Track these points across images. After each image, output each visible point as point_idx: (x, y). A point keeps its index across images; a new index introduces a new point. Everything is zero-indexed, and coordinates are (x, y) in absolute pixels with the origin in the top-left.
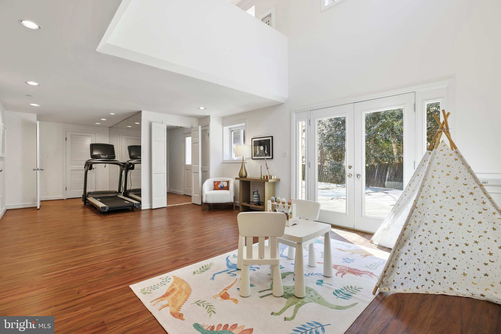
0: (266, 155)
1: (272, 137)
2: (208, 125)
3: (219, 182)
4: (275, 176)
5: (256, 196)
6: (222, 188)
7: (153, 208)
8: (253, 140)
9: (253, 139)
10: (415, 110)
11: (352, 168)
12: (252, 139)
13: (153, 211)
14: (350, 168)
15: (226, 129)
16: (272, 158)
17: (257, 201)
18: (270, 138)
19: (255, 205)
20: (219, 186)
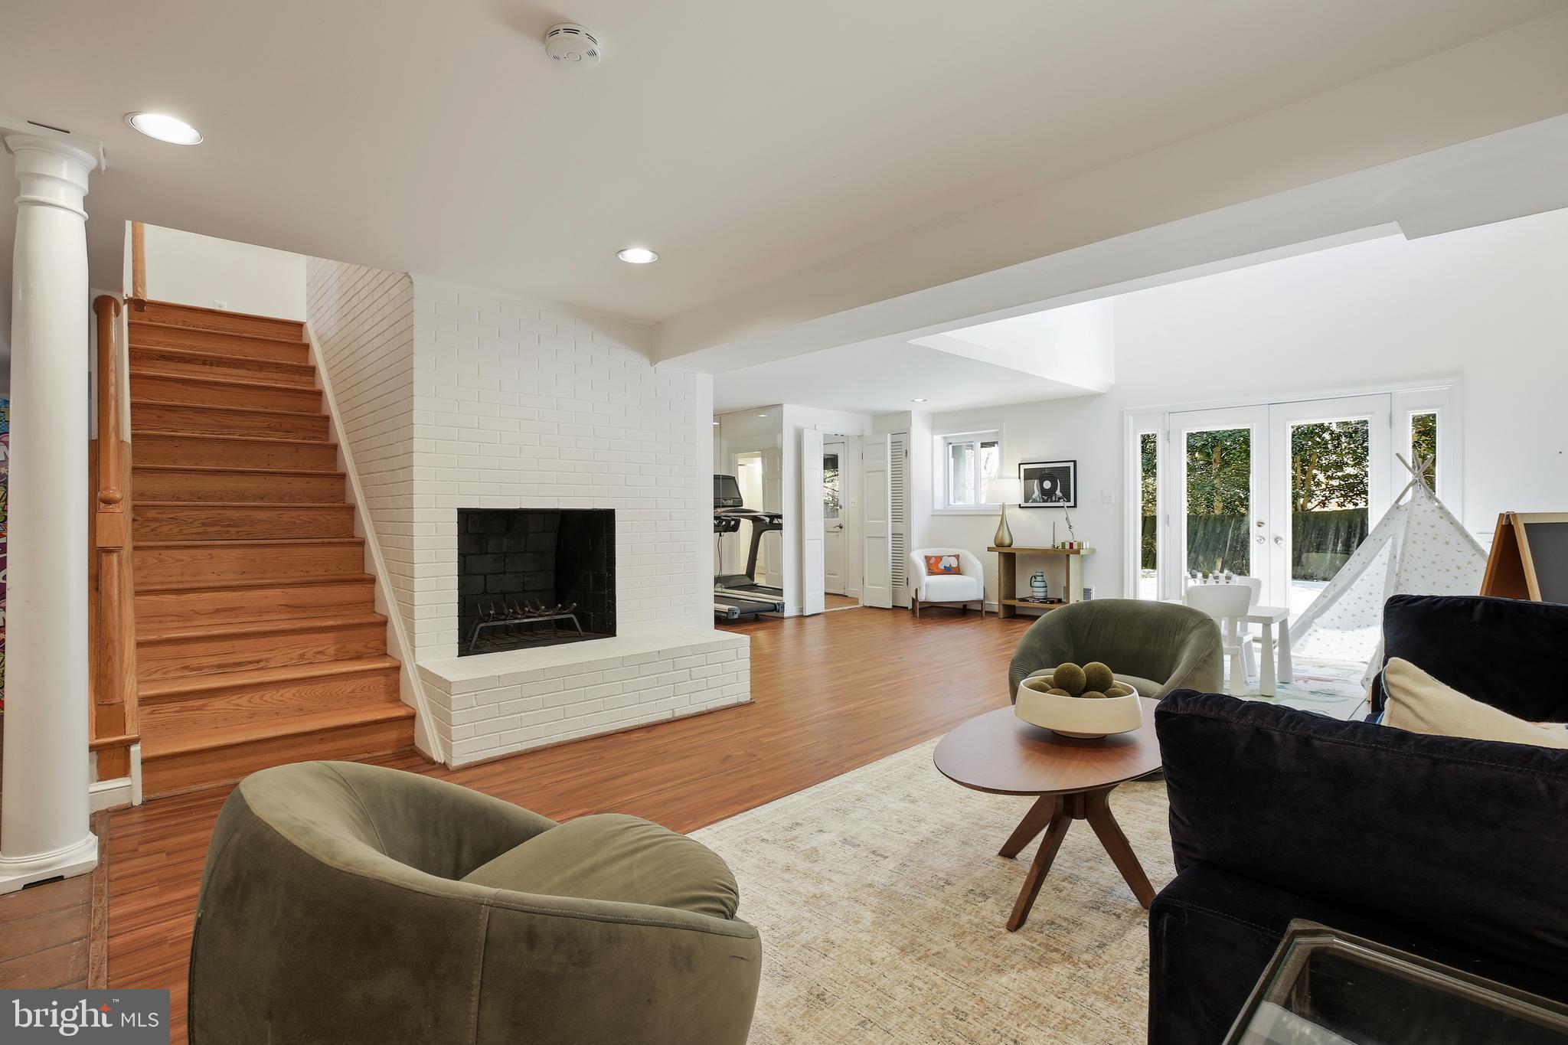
0: (1060, 498)
1: (1075, 462)
2: (906, 433)
3: (939, 559)
4: (1088, 544)
5: (1042, 584)
6: (948, 571)
7: (807, 613)
8: (1023, 467)
9: (1021, 466)
10: (1391, 425)
11: (1264, 527)
12: (1020, 464)
13: (808, 620)
14: (1259, 526)
15: (938, 439)
16: (1075, 506)
17: (1042, 594)
18: (1071, 465)
19: (1041, 602)
20: (941, 566)
